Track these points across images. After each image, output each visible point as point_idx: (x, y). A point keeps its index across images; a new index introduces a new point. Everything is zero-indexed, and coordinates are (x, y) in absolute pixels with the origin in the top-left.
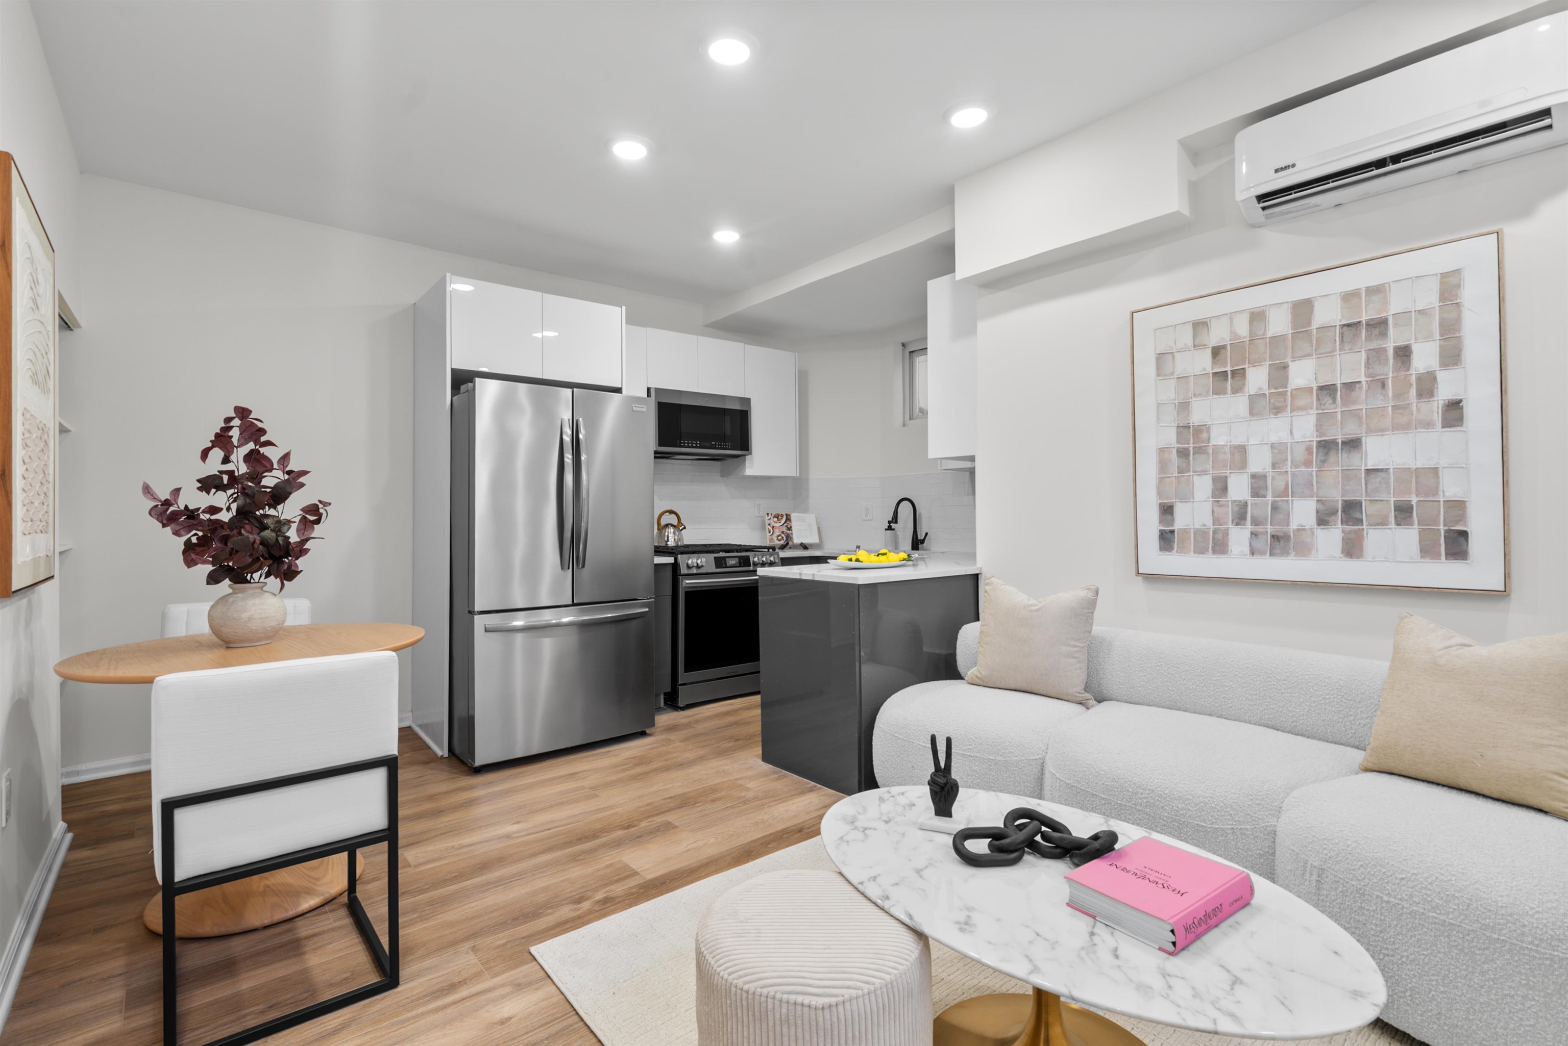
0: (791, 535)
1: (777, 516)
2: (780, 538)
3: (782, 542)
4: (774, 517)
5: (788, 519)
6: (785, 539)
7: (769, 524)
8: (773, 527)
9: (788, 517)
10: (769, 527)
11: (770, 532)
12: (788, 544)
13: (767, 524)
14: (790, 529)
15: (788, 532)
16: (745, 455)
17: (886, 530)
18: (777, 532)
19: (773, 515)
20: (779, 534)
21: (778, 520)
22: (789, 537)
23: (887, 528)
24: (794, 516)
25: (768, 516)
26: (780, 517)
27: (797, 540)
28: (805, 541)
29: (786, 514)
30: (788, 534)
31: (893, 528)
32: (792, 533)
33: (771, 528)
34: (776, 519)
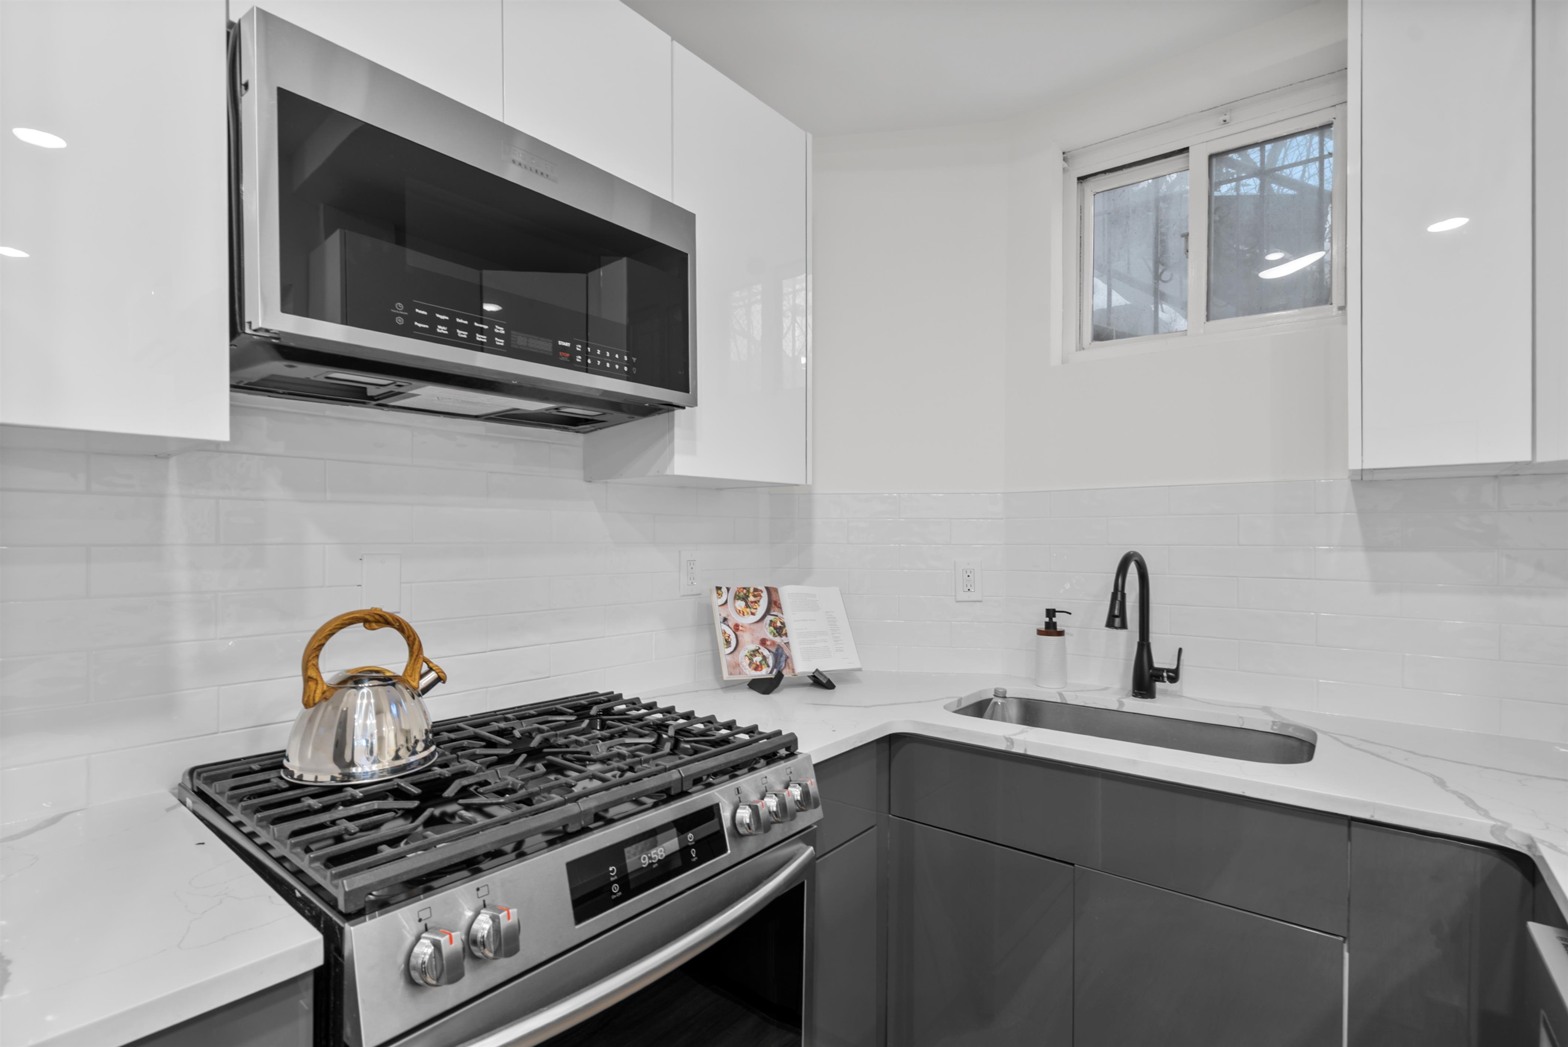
0: (786, 651)
1: (743, 595)
2: (758, 659)
3: (764, 673)
4: (737, 597)
5: (774, 604)
6: (771, 661)
7: (725, 620)
8: (736, 628)
9: (774, 598)
10: (724, 627)
11: (728, 643)
12: (780, 676)
13: (718, 620)
14: (780, 630)
15: (778, 640)
16: (671, 407)
17: (1040, 632)
18: (749, 644)
19: (732, 592)
20: (753, 647)
21: (747, 606)
22: (781, 656)
23: (1043, 627)
24: (786, 594)
25: (720, 595)
26: (751, 598)
27: (803, 665)
28: (826, 666)
29: (767, 588)
30: (779, 647)
31: (1059, 628)
32: (787, 644)
33: (729, 631)
34: (741, 604)
